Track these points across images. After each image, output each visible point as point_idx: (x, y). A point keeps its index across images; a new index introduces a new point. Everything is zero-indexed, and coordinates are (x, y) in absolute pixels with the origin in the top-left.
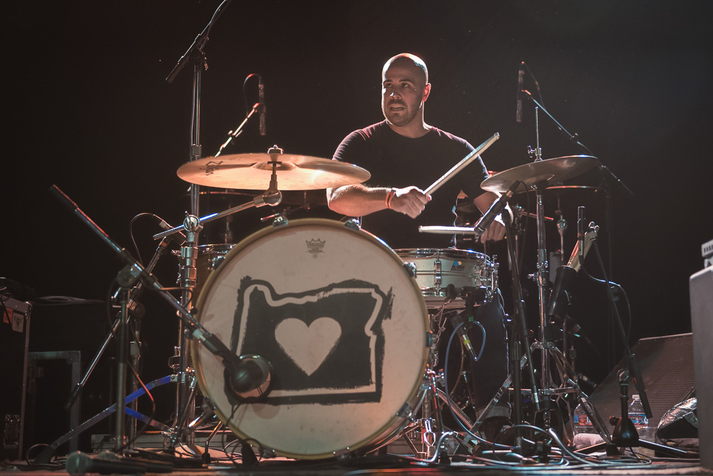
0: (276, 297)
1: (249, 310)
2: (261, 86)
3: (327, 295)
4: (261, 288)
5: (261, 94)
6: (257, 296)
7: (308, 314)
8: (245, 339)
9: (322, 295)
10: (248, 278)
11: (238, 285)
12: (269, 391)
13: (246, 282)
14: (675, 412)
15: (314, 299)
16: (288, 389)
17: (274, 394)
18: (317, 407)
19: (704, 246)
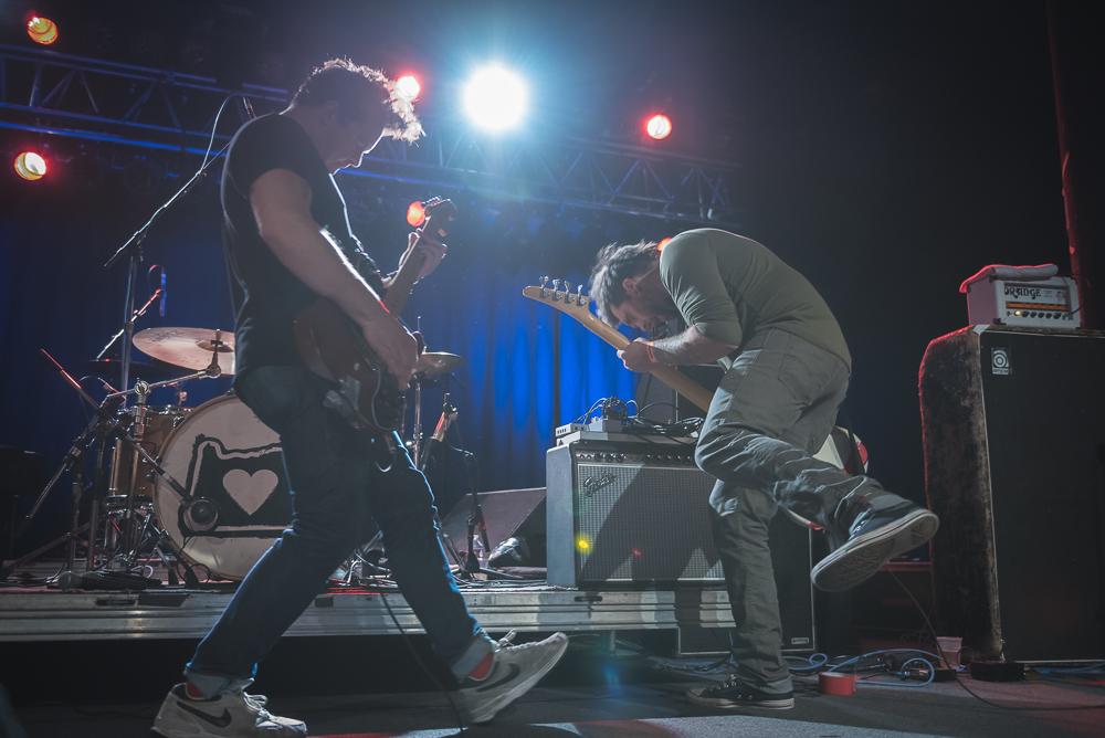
0: (225, 452)
1: (202, 461)
2: (164, 276)
3: (267, 452)
4: (212, 444)
5: (163, 282)
6: (209, 451)
7: (251, 466)
8: (197, 485)
9: (263, 452)
10: (202, 435)
11: (193, 441)
12: (215, 527)
13: (201, 439)
14: (501, 548)
15: (257, 455)
16: (232, 525)
17: (220, 529)
18: (256, 539)
19: (557, 429)
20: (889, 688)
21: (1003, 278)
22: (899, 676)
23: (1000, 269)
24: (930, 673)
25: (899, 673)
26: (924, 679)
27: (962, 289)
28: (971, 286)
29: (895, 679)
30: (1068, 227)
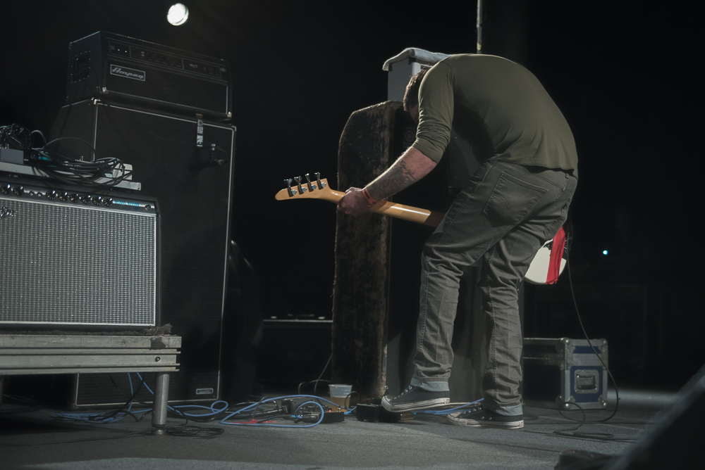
20: (283, 429)
21: (421, 61)
22: (292, 419)
23: (419, 52)
24: (320, 415)
25: (294, 416)
26: (314, 421)
27: (385, 67)
28: (393, 65)
29: (290, 421)
30: (478, 26)
